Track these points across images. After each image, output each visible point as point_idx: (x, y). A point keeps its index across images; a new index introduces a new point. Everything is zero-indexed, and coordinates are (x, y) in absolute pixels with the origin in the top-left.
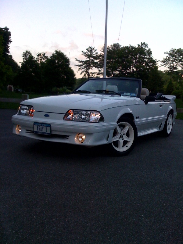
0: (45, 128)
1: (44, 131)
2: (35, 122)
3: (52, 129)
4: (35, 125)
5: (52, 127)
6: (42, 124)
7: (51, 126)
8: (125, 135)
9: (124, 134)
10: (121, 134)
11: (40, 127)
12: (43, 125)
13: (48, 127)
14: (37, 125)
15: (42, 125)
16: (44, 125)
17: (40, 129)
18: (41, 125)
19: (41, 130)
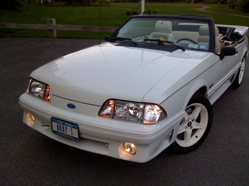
0: (69, 129)
1: (69, 133)
2: (52, 118)
3: (81, 131)
4: (53, 121)
5: (80, 129)
6: (64, 122)
7: (78, 128)
8: (195, 121)
9: (193, 120)
10: (189, 121)
11: (62, 125)
12: (66, 123)
13: (73, 127)
14: (57, 123)
15: (64, 124)
16: (68, 124)
17: (62, 128)
18: (62, 122)
19: (63, 131)
